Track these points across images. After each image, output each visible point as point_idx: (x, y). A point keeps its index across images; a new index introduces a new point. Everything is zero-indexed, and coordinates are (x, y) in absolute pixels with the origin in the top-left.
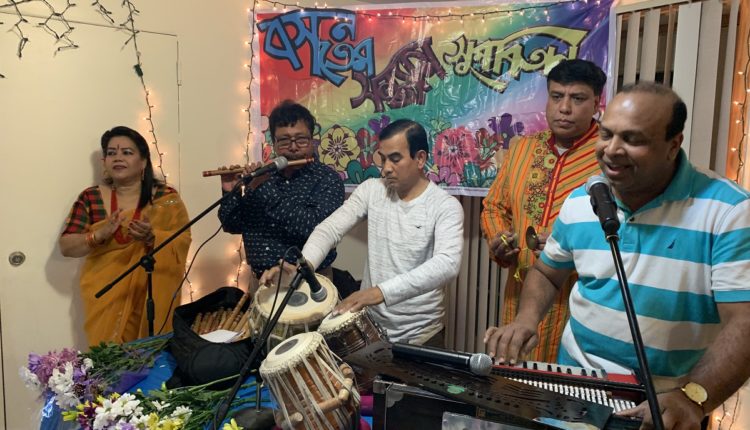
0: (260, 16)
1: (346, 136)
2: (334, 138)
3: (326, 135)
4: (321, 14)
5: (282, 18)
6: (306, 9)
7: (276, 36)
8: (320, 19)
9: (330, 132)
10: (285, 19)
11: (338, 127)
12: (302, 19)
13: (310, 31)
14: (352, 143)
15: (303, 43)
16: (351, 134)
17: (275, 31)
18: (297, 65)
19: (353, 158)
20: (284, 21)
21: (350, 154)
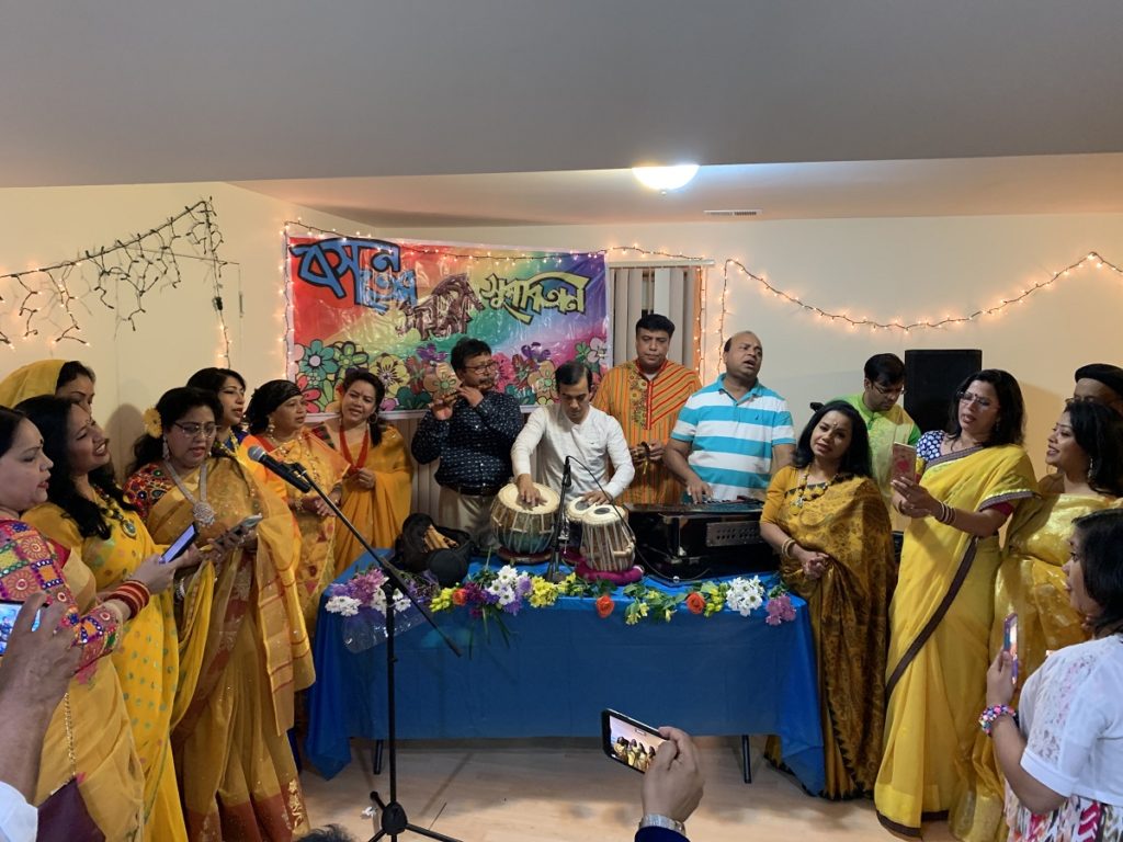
0: (293, 240)
1: (396, 364)
2: (383, 365)
3: (375, 363)
4: (361, 243)
5: (322, 244)
6: (348, 238)
7: (314, 262)
8: (360, 248)
9: (379, 360)
10: (325, 246)
11: (387, 355)
12: (343, 247)
13: (352, 259)
14: (401, 371)
15: (345, 272)
16: (401, 361)
17: (315, 258)
18: (341, 294)
19: (402, 385)
20: (324, 248)
21: (399, 381)
